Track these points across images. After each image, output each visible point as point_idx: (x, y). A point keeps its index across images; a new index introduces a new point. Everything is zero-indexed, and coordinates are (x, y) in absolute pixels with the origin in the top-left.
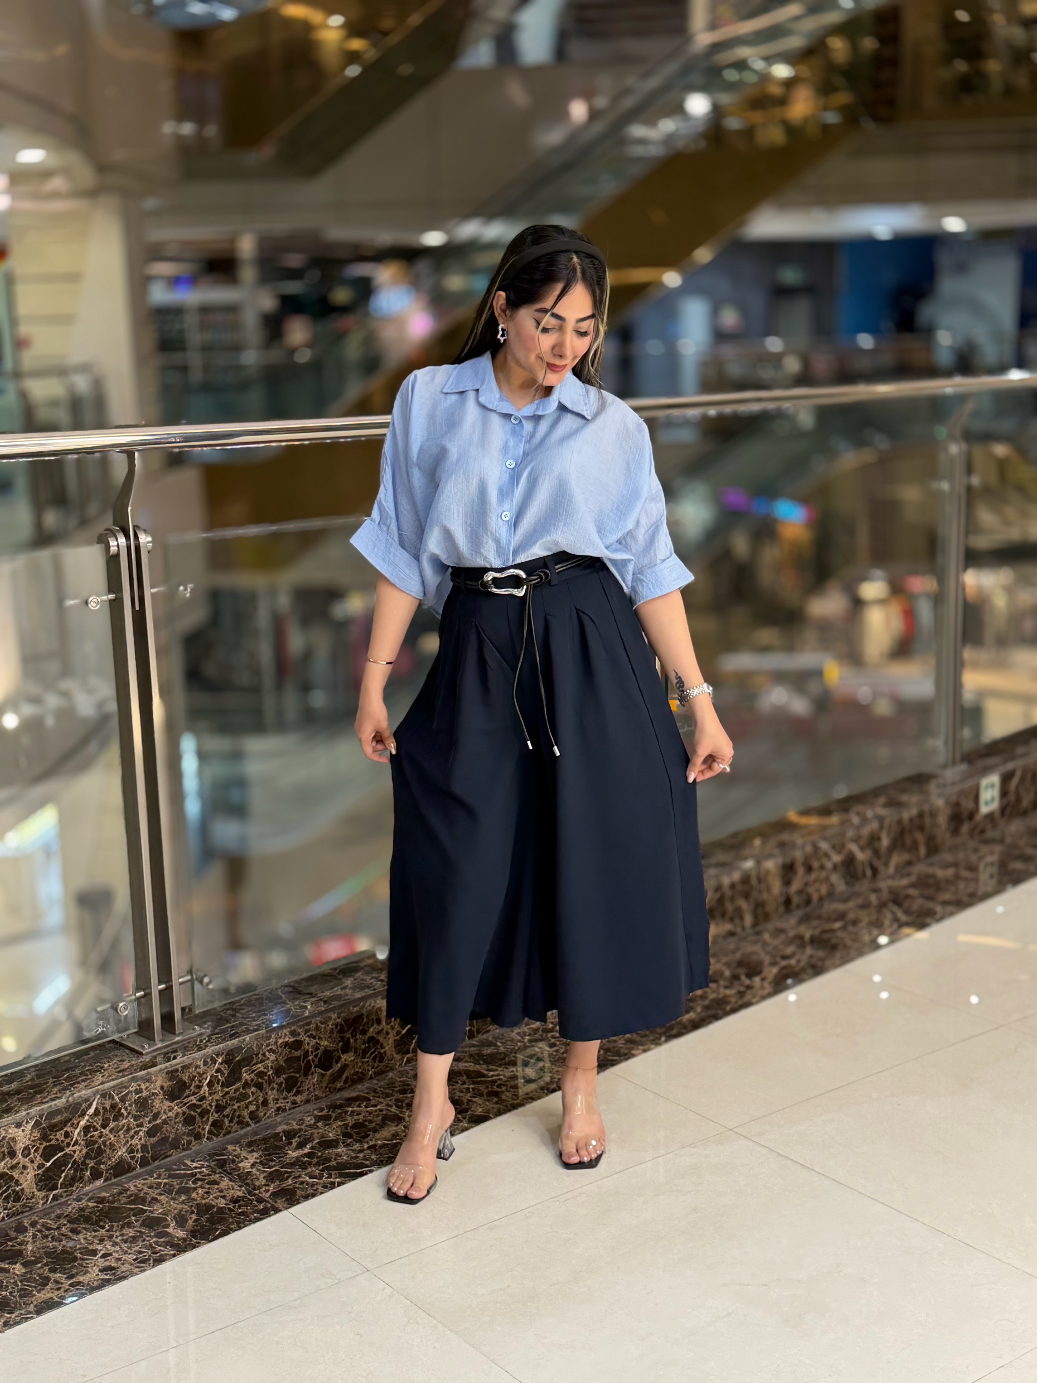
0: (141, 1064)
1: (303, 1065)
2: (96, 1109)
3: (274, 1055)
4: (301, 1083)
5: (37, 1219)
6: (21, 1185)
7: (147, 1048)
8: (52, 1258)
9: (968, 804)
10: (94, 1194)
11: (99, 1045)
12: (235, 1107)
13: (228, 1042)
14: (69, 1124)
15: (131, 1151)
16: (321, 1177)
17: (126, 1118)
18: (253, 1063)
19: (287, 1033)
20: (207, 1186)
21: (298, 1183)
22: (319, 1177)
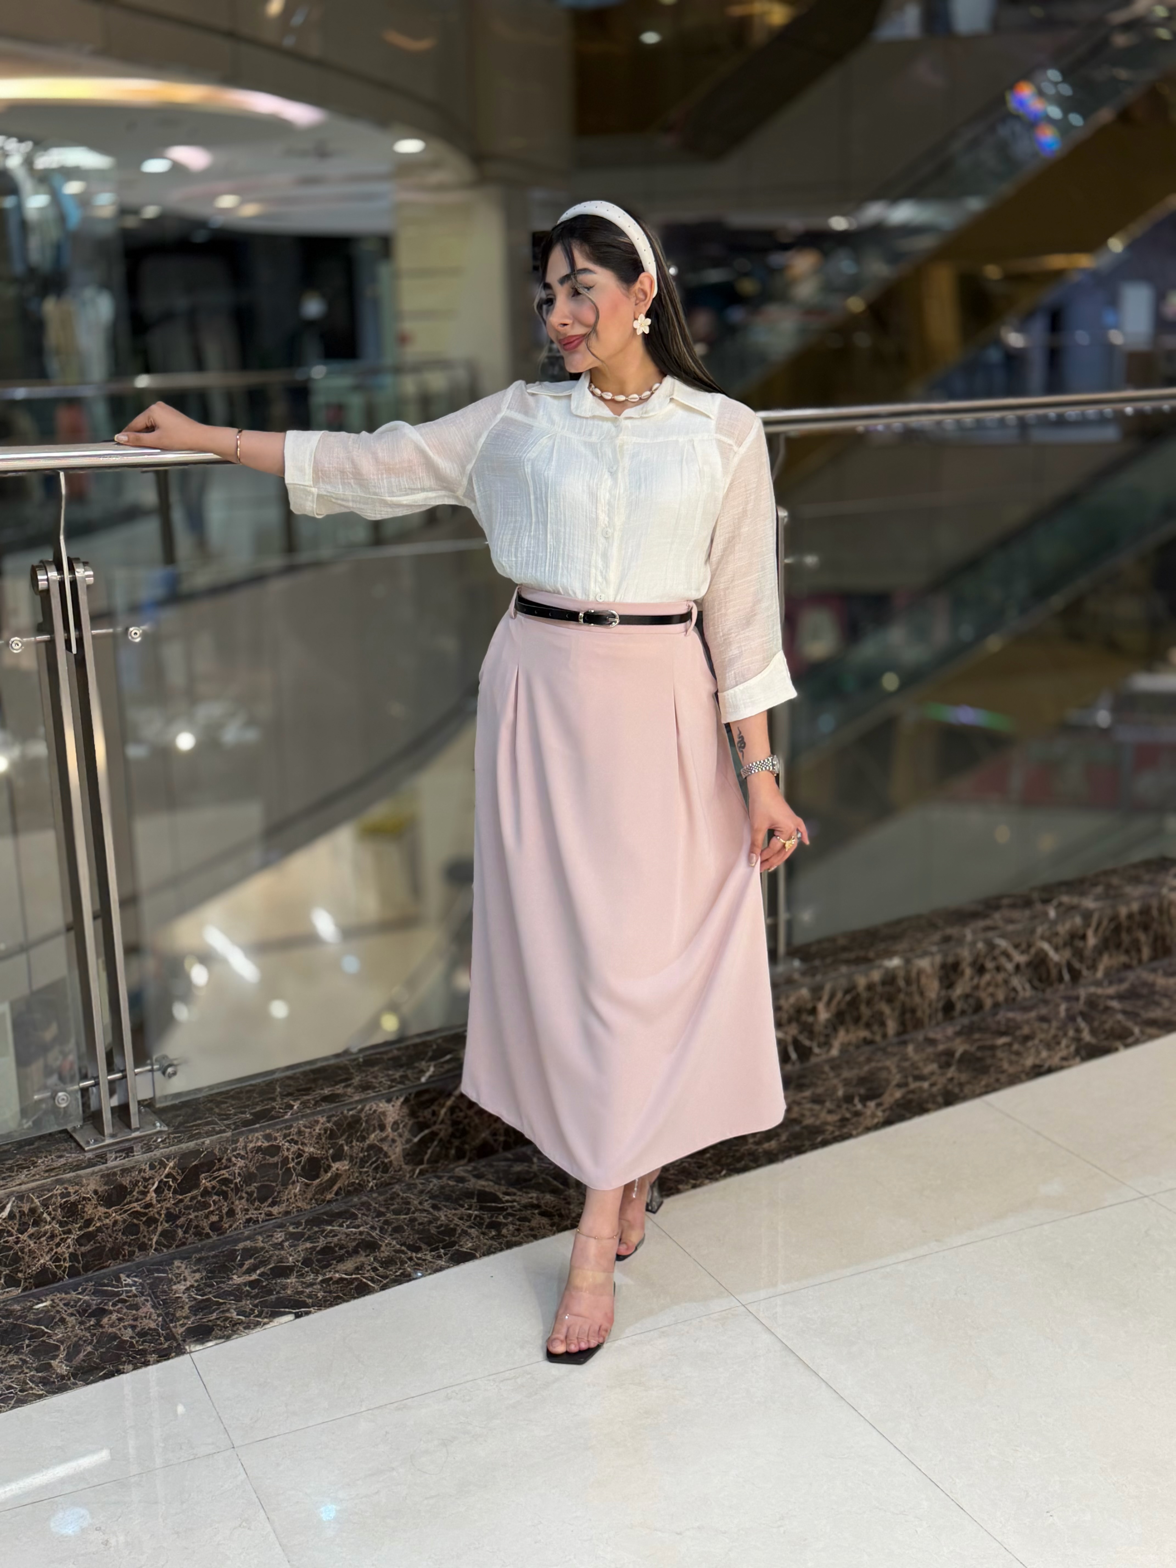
0: (76, 1163)
1: (280, 1172)
2: (11, 1212)
3: (243, 1161)
4: (279, 1192)
7: (93, 1144)
12: (191, 1217)
13: (186, 1144)
15: (57, 1259)
16: (248, 1316)
17: (50, 1223)
18: (215, 1168)
19: (260, 1137)
20: (125, 1311)
21: (222, 1319)
22: (247, 1314)
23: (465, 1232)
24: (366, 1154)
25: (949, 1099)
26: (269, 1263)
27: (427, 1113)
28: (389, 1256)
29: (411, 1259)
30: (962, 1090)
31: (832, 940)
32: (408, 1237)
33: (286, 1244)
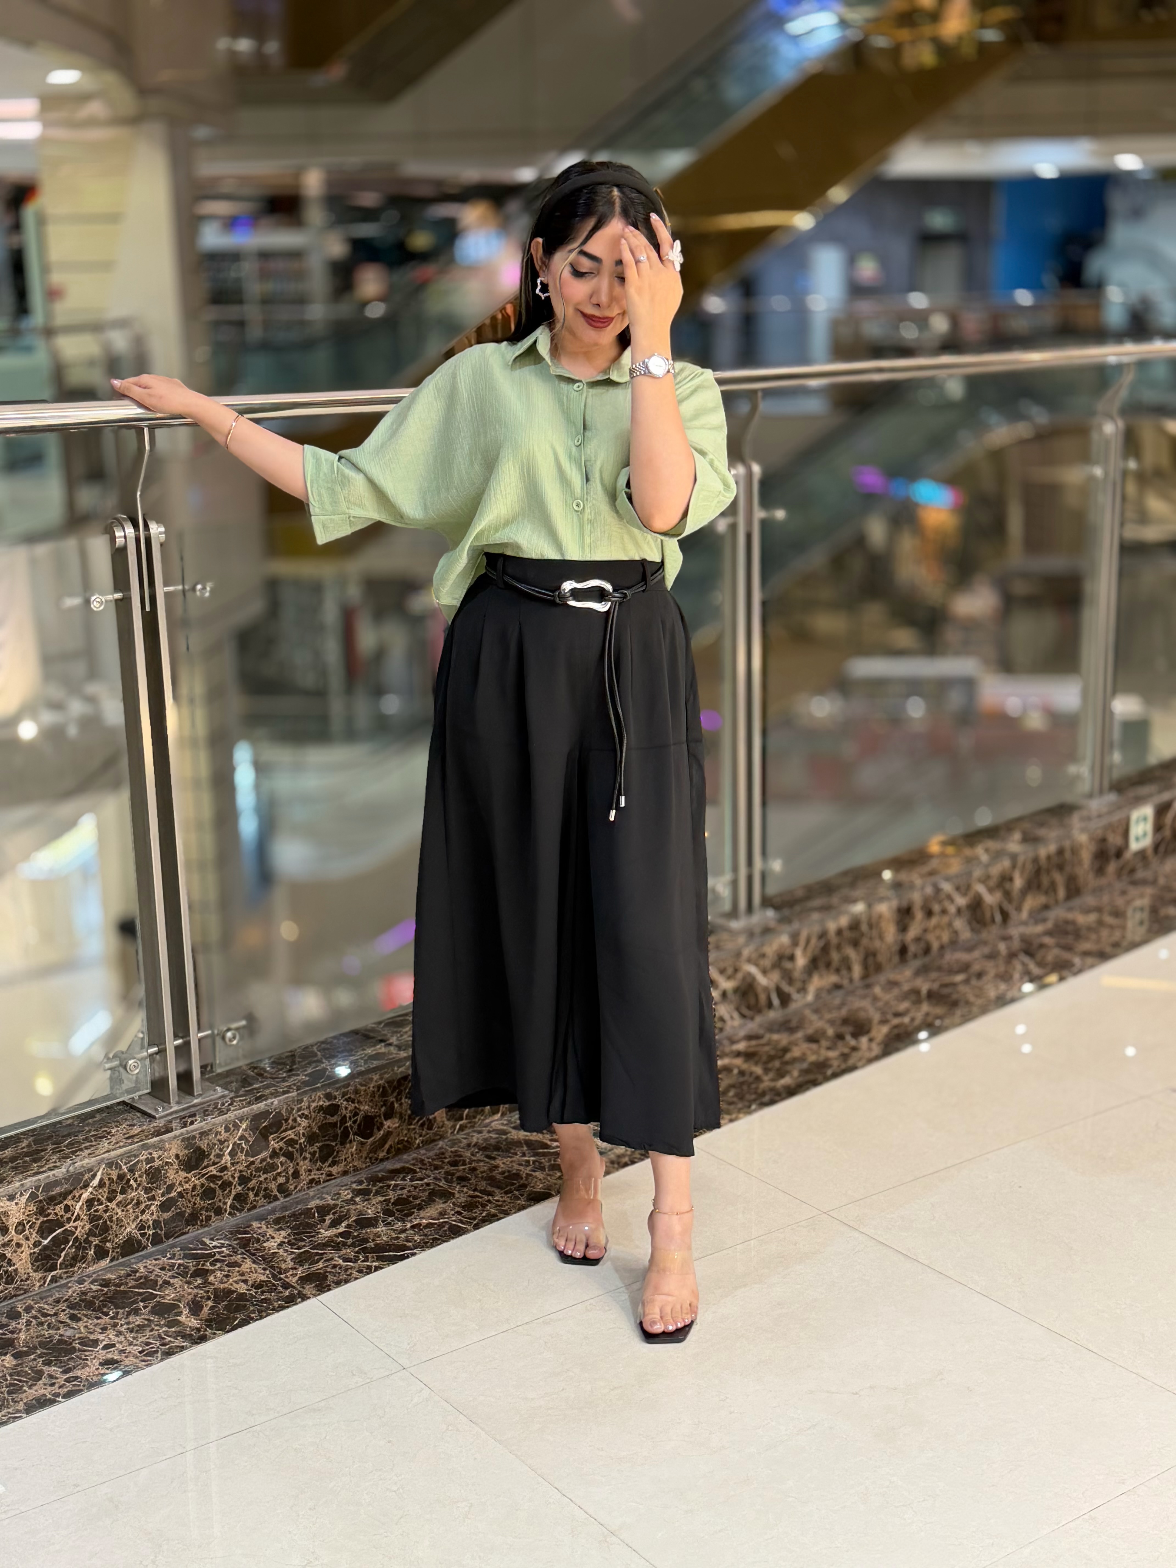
0: (153, 1130)
1: (339, 1132)
2: (101, 1180)
3: (307, 1121)
4: (338, 1152)
5: (32, 1303)
6: (14, 1265)
7: (161, 1112)
8: (47, 1349)
9: (1114, 840)
10: (98, 1275)
11: (107, 1107)
12: (261, 1179)
13: (253, 1106)
14: (70, 1197)
15: (141, 1227)
16: (355, 1261)
17: (136, 1189)
18: (282, 1129)
19: (322, 1096)
20: (227, 1269)
21: (330, 1266)
23: (530, 1176)
26: (350, 1217)
28: (466, 1201)
32: (477, 1185)
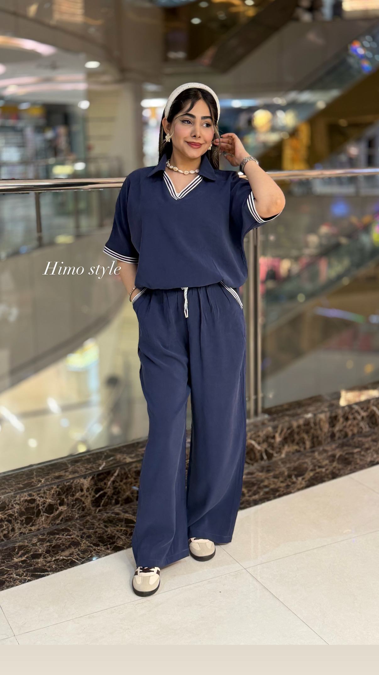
1: (36, 511)
3: (19, 506)
4: (35, 520)
18: (6, 509)
21: (9, 578)
22: (21, 575)
23: (119, 537)
24: (74, 502)
25: (334, 476)
26: (30, 553)
27: (102, 484)
28: (85, 548)
29: (95, 550)
30: (339, 472)
31: (282, 406)
32: (93, 540)
33: (38, 544)
